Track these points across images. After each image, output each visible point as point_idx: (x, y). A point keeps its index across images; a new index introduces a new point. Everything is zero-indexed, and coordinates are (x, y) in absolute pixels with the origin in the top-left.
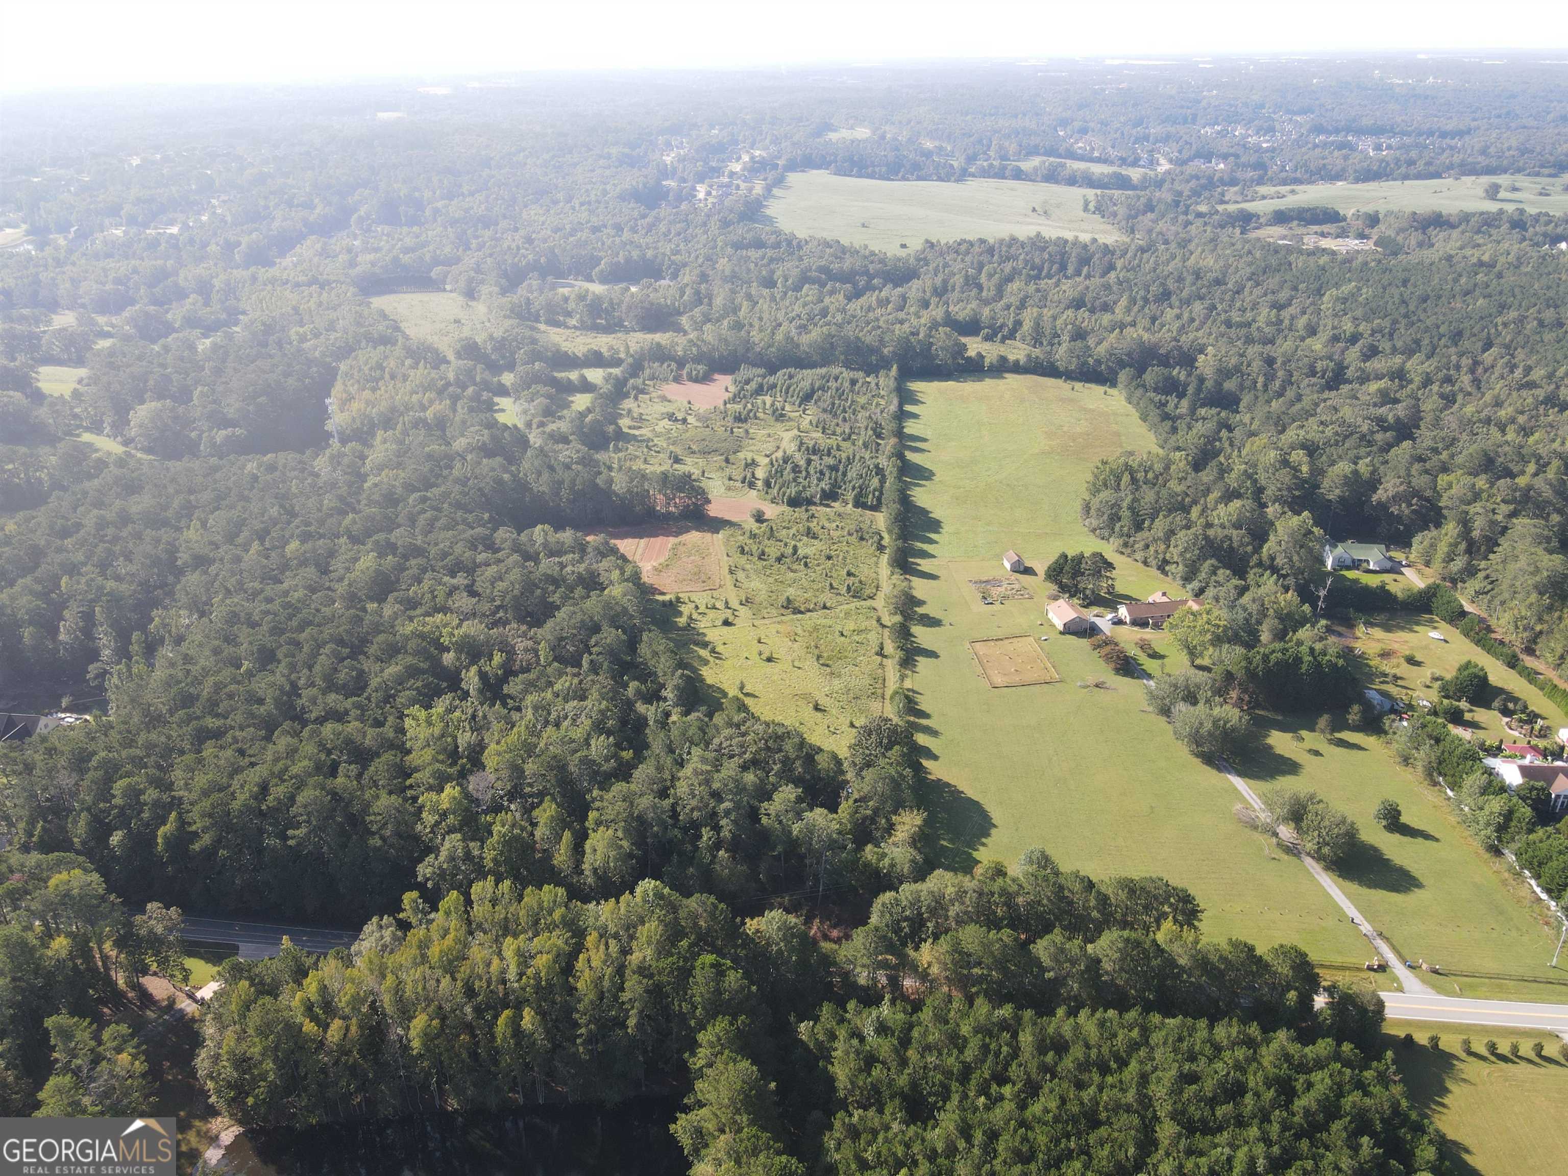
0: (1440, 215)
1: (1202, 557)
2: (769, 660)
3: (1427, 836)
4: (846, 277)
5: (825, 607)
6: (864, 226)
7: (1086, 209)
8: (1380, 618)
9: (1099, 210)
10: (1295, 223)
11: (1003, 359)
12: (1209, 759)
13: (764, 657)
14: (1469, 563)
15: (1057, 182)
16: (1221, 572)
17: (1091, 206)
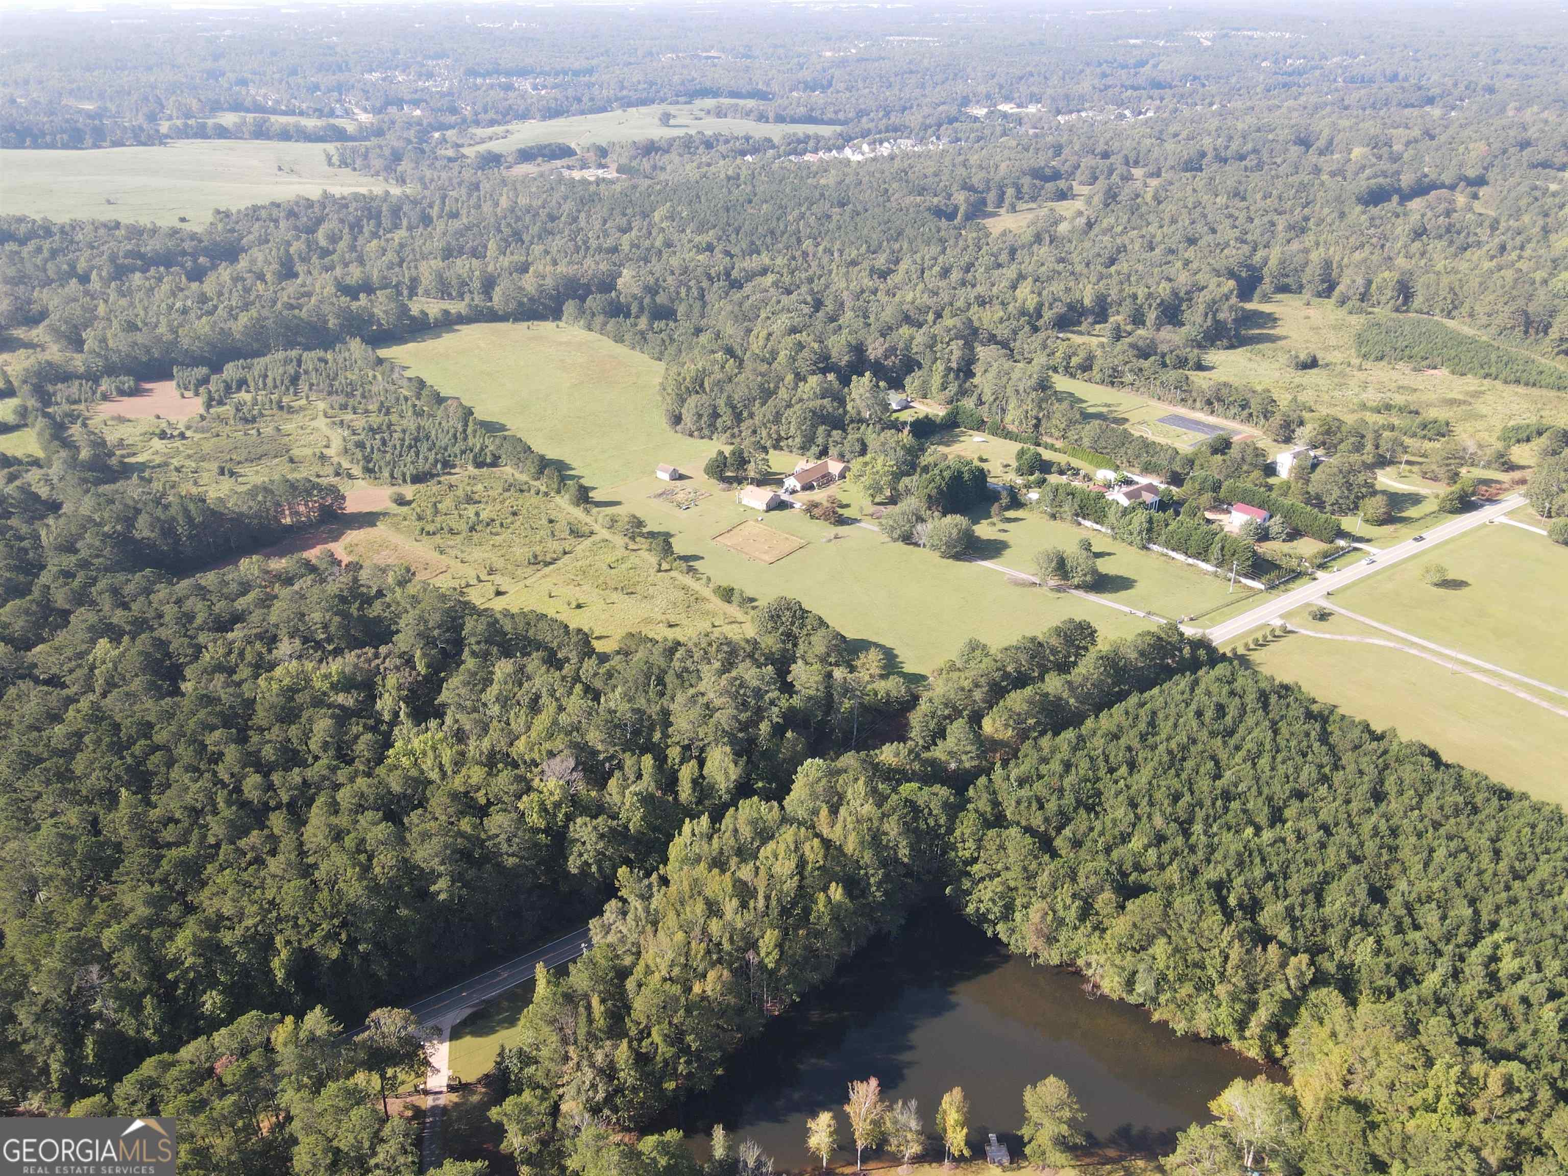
0: (652, 142)
1: (814, 427)
2: (579, 606)
3: (1109, 554)
4: (167, 260)
5: (565, 553)
6: (109, 202)
7: (330, 164)
8: (936, 439)
9: (344, 163)
10: (540, 159)
11: (446, 312)
12: (957, 557)
13: (574, 605)
14: (960, 386)
15: (269, 138)
16: (834, 432)
17: (335, 160)
